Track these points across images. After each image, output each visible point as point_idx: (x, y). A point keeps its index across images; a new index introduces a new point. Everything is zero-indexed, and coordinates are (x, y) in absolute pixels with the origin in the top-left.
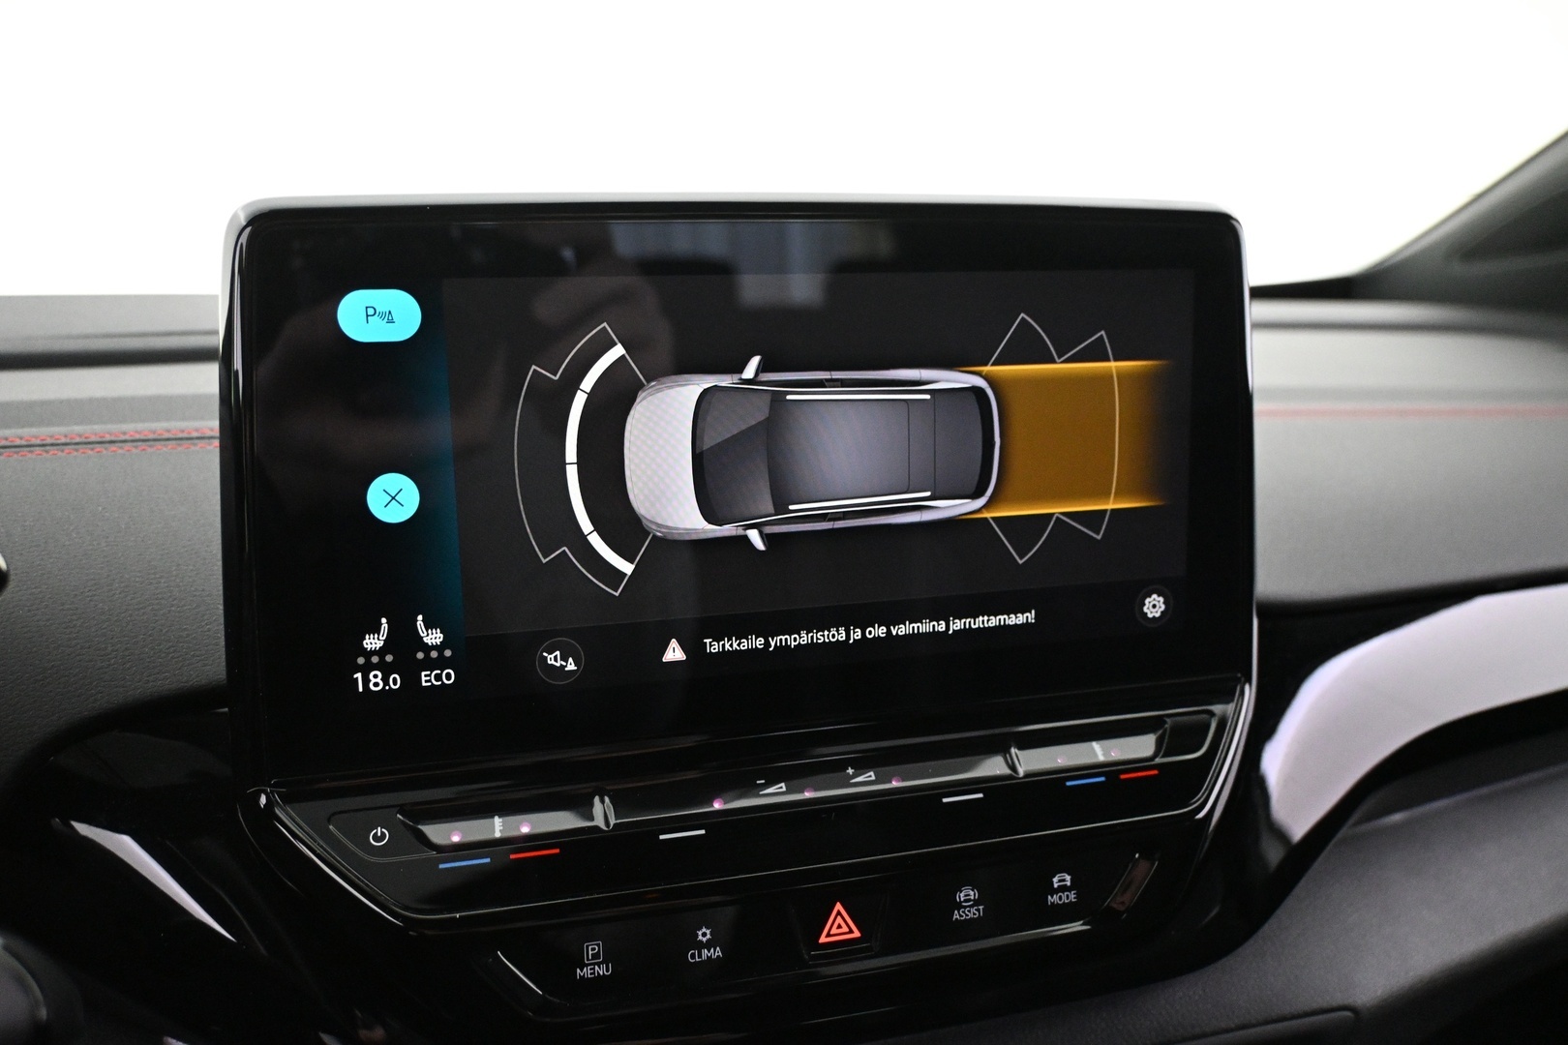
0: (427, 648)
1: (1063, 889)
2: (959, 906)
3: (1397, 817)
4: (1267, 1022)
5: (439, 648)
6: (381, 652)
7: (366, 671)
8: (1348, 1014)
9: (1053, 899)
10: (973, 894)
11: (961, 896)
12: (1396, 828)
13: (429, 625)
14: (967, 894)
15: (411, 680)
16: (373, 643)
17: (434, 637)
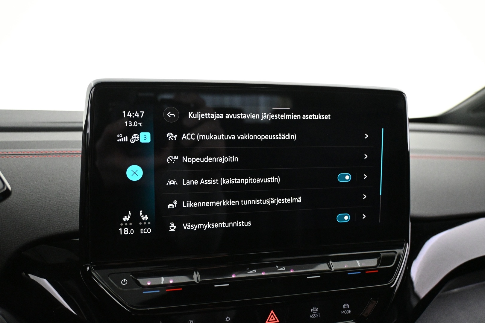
0: (143, 222)
1: (346, 309)
2: (312, 313)
3: (456, 290)
5: (146, 222)
6: (128, 222)
7: (123, 228)
9: (343, 312)
11: (313, 310)
13: (144, 214)
14: (315, 309)
15: (137, 231)
16: (126, 219)
17: (145, 218)
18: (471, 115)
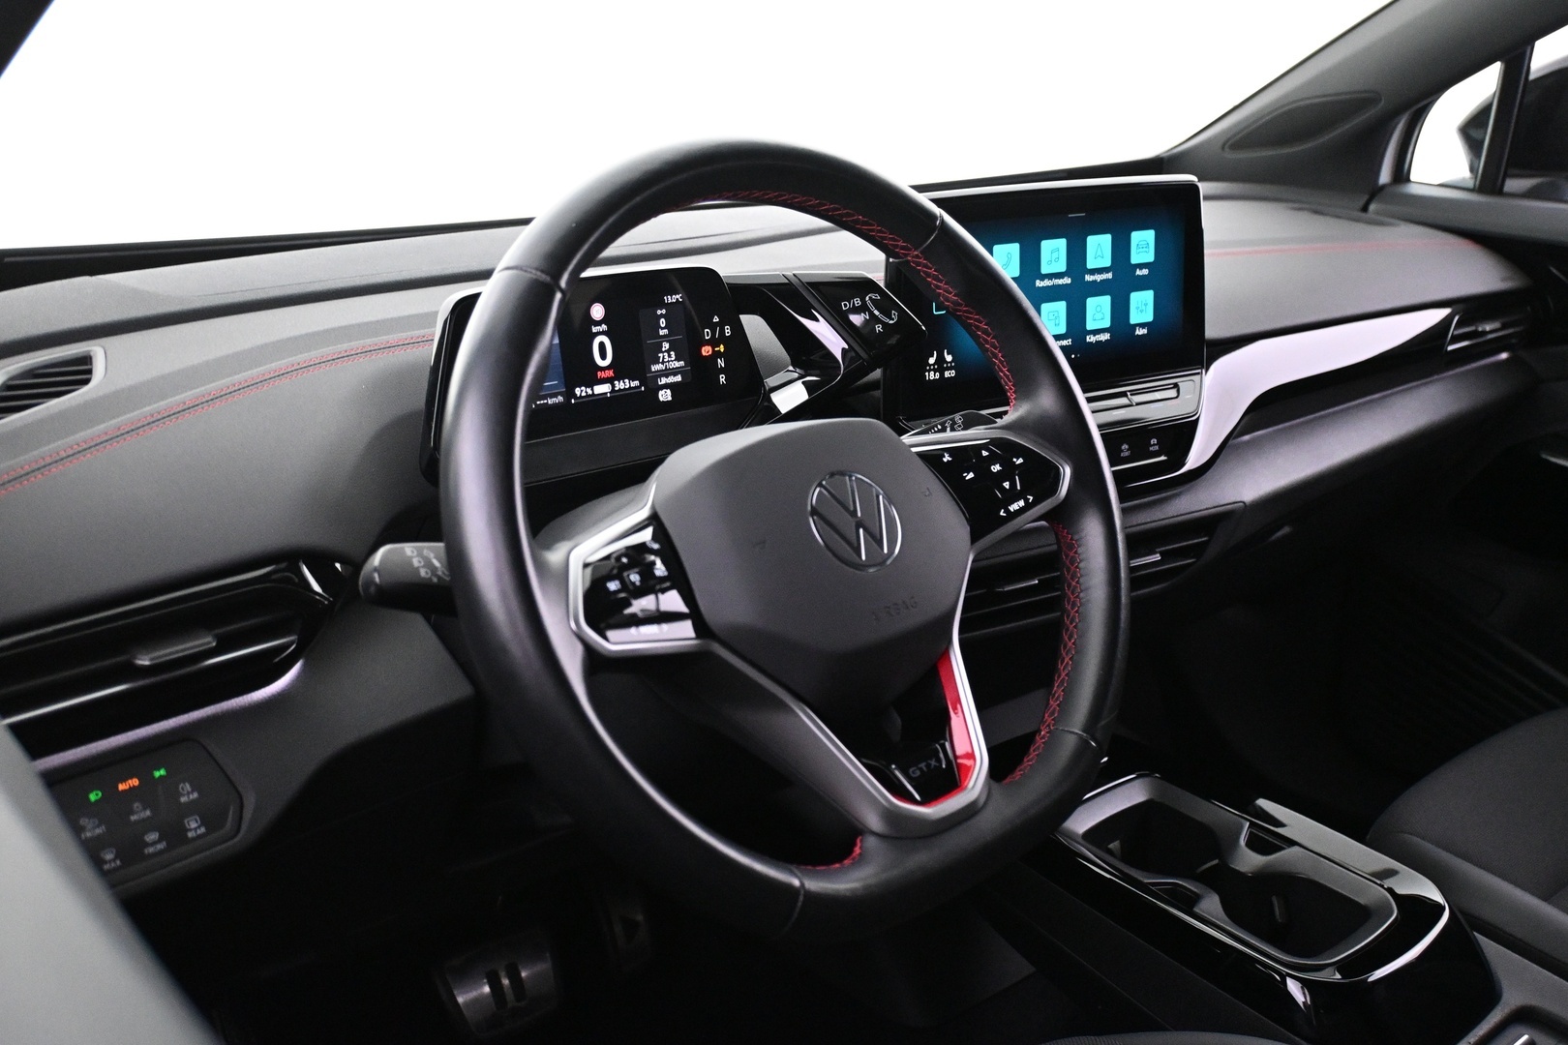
0: (947, 363)
1: (1154, 445)
2: (1122, 451)
3: (1246, 438)
4: (1214, 507)
5: (950, 362)
6: (933, 365)
7: (929, 371)
8: (1241, 504)
9: (1151, 449)
10: (1127, 447)
11: (1123, 447)
12: (1248, 442)
13: (948, 354)
14: (1125, 447)
15: (942, 375)
16: (932, 361)
17: (949, 358)
18: (1230, 155)
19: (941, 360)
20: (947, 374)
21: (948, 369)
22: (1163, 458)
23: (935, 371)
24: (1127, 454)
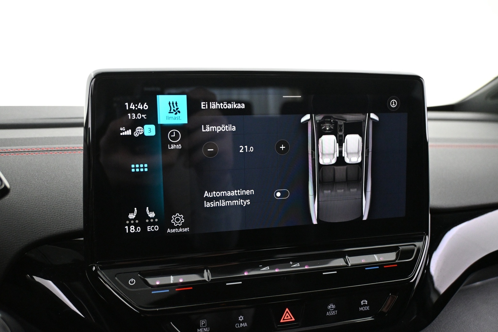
0: (150, 218)
1: (365, 305)
2: (329, 310)
3: (478, 283)
6: (134, 219)
7: (129, 225)
9: (361, 309)
10: (333, 306)
11: (330, 307)
13: (150, 211)
15: (144, 229)
16: (132, 216)
17: (152, 215)
19: (142, 216)
20: (149, 229)
21: (150, 224)
22: (369, 319)
23: (136, 225)
24: (333, 313)
